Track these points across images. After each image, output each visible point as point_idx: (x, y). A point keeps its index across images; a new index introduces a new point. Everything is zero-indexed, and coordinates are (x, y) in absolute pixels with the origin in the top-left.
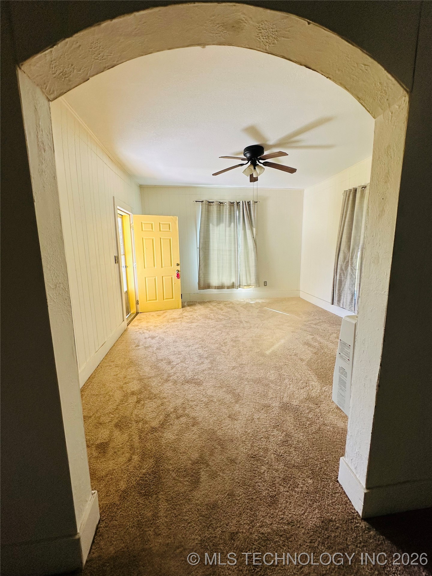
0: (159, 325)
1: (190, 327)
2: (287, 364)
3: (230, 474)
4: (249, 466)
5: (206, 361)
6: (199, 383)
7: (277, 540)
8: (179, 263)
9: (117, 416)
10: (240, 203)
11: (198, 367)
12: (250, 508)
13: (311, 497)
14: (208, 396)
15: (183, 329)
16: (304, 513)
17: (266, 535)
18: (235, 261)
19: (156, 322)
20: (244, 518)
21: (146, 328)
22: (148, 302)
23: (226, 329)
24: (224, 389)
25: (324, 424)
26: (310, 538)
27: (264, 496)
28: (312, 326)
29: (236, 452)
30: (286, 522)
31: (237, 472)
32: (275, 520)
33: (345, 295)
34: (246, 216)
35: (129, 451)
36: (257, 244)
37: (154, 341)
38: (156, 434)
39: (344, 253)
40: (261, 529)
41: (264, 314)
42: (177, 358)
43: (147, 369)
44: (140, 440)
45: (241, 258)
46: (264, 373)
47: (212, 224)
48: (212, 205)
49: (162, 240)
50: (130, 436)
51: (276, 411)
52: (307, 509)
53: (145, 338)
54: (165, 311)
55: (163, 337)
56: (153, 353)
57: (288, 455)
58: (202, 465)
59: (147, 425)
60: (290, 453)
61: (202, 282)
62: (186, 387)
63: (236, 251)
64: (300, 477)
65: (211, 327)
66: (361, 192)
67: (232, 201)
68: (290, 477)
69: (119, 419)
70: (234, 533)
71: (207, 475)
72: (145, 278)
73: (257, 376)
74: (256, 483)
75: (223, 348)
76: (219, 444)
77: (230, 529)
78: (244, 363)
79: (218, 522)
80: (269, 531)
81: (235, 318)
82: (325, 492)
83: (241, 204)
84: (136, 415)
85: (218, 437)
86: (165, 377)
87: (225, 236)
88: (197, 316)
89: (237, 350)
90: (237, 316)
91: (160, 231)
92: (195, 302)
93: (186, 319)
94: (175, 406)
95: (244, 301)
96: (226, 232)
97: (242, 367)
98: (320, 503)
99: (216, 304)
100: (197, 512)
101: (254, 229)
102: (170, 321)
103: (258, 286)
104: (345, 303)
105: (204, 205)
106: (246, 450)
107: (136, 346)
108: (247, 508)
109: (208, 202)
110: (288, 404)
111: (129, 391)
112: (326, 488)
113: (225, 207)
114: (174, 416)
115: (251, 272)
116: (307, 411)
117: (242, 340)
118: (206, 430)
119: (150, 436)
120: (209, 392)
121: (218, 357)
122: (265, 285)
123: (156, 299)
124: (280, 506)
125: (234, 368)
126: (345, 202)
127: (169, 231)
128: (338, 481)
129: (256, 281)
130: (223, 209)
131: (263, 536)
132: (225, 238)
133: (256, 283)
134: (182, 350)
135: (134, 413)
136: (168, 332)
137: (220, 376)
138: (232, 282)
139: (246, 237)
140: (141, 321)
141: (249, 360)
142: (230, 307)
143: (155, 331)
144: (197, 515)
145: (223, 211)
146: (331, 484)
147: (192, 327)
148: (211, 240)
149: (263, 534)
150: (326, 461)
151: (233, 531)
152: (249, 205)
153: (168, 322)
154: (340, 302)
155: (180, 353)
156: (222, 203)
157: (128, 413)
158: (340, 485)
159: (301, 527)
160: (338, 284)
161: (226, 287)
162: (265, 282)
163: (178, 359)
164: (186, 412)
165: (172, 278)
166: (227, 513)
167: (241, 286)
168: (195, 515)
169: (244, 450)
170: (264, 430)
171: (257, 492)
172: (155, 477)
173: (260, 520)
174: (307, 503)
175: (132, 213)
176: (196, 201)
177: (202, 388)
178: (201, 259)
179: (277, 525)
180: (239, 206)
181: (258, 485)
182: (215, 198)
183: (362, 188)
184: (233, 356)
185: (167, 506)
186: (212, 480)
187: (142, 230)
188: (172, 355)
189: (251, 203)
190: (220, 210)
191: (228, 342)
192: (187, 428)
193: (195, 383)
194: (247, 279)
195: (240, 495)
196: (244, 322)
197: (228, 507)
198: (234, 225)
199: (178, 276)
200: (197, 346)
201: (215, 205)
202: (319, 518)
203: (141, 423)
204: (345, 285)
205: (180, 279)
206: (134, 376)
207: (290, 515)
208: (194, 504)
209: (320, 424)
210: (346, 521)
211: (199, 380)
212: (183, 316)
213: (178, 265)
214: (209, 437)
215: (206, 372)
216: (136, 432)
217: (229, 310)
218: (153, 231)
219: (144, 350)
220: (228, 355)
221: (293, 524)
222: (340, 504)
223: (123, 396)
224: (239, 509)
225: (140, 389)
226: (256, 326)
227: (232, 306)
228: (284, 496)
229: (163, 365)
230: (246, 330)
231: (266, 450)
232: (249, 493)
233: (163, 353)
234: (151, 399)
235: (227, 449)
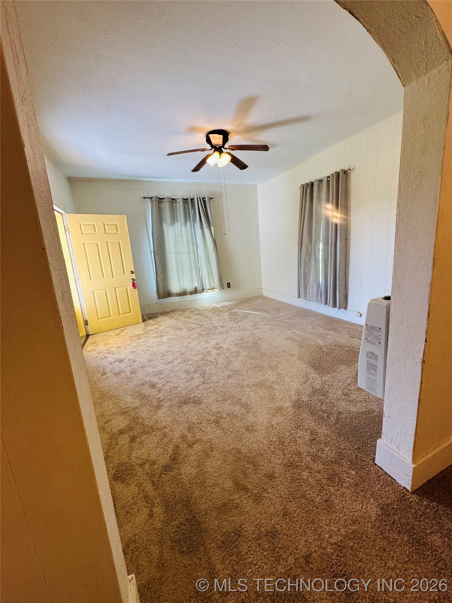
0: (121, 345)
1: (161, 341)
2: (279, 361)
3: (275, 492)
4: (290, 476)
5: (196, 376)
6: (198, 402)
7: (352, 544)
8: (133, 270)
9: (111, 466)
10: (194, 199)
11: (189, 383)
12: (311, 521)
13: (361, 488)
14: (215, 414)
15: (154, 345)
16: (362, 507)
17: (339, 544)
18: (196, 263)
19: (117, 342)
20: (310, 534)
21: (106, 352)
22: (99, 320)
23: (203, 337)
24: (229, 402)
25: (340, 413)
26: (379, 530)
27: (319, 503)
28: (286, 321)
29: (271, 465)
30: (352, 522)
31: (281, 488)
32: (340, 524)
33: (311, 288)
34: (203, 214)
35: (146, 505)
36: (217, 244)
37: (123, 365)
38: (173, 473)
39: (306, 246)
40: (332, 540)
41: (236, 316)
42: (160, 379)
43: (129, 399)
44: (154, 487)
45: (202, 260)
46: (263, 376)
47: (165, 224)
48: (163, 202)
49: (109, 244)
50: (139, 485)
51: (291, 411)
52: (363, 501)
53: (111, 363)
54: (123, 328)
55: (133, 358)
56: (128, 379)
57: (322, 453)
58: (241, 492)
59: (156, 466)
60: (323, 450)
61: (161, 291)
62: (185, 408)
63: (196, 252)
64: (342, 471)
65: (186, 337)
66: (318, 186)
67: (185, 198)
68: (333, 475)
69: (115, 469)
70: (307, 556)
71: (252, 501)
72: (93, 291)
73: (257, 380)
74: (305, 492)
75: (209, 358)
76: (248, 462)
77: (302, 553)
78: (237, 369)
79: (286, 550)
80: (341, 538)
81: (208, 324)
82: (371, 478)
83: (196, 200)
84: (137, 458)
85: (245, 455)
86: (155, 403)
87: (182, 237)
88: (164, 329)
89: (224, 357)
90: (209, 322)
91: (105, 233)
92: (155, 313)
93: (153, 333)
94: (181, 433)
95: (210, 306)
96: (182, 232)
97: (238, 374)
98: (371, 491)
99: (180, 313)
100: (259, 547)
101: (212, 228)
102: (134, 339)
103: (222, 288)
104: (311, 295)
105: (154, 202)
106: (280, 460)
107: (102, 375)
108: (309, 522)
109: (158, 198)
110: (298, 401)
111: (115, 431)
112: (370, 475)
113: (178, 204)
114: (184, 446)
115: (214, 274)
116: (320, 404)
117: (225, 346)
118: (228, 451)
119: (166, 477)
120: (214, 408)
121: (207, 369)
122: (228, 287)
123: (110, 316)
124: (337, 507)
125: (229, 377)
126: (303, 196)
127: (117, 233)
128: (376, 464)
129: (220, 283)
130: (176, 207)
131: (337, 546)
132: (182, 239)
133: (220, 285)
134: (162, 368)
135: (132, 456)
136: (137, 352)
137: (218, 388)
138: (194, 287)
139: (205, 237)
140: (96, 344)
141: (241, 366)
142: (197, 314)
143: (121, 353)
144: (260, 551)
145: (176, 208)
146: (372, 469)
147: (164, 341)
148: (166, 242)
149: (336, 544)
150: (357, 448)
151: (306, 554)
152: (204, 202)
153: (132, 340)
154: (306, 295)
155: (161, 373)
156: (175, 200)
157: (125, 458)
158: (379, 467)
159: (366, 522)
160: (303, 277)
161: (189, 293)
162: (228, 283)
163: (163, 380)
164: (197, 437)
165: (127, 289)
166: (291, 536)
167: (204, 290)
168: (258, 552)
169: (278, 461)
170: (288, 434)
171: (310, 502)
172: (192, 525)
173: (326, 530)
174: (360, 495)
175: (65, 212)
176: (144, 198)
177: (203, 406)
178: (157, 263)
179: (345, 529)
180: (193, 203)
181: (308, 494)
182: (166, 194)
183: (319, 181)
184: (223, 365)
185: (222, 555)
186: (259, 504)
187: (82, 234)
188: (152, 376)
189: (207, 199)
190: (173, 208)
191: (211, 350)
192: (207, 455)
193: (194, 402)
194: (210, 282)
195: (295, 511)
196: (219, 327)
197: (289, 529)
198: (191, 224)
199: (134, 285)
200: (179, 361)
201: (167, 202)
202: (377, 506)
203: (147, 466)
204: (309, 277)
205: (136, 289)
206: (113, 411)
207: (352, 514)
208: (251, 540)
209: (336, 413)
210: (401, 500)
211: (197, 398)
212: (148, 331)
213: (132, 272)
214: (236, 459)
215: (201, 388)
216: (145, 478)
217: (197, 317)
218: (96, 234)
219: (115, 377)
220: (217, 364)
221: (358, 522)
222: (388, 486)
223: (110, 439)
224: (301, 526)
225: (128, 426)
226: (233, 329)
227: (198, 312)
228: (337, 496)
229: (146, 390)
230: (224, 336)
231: (299, 454)
232: (304, 505)
233: (140, 376)
234: (148, 433)
235: (260, 465)
